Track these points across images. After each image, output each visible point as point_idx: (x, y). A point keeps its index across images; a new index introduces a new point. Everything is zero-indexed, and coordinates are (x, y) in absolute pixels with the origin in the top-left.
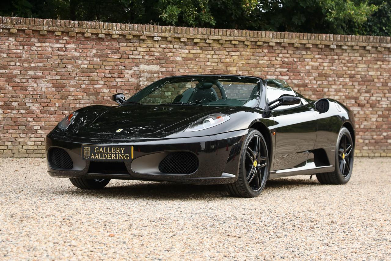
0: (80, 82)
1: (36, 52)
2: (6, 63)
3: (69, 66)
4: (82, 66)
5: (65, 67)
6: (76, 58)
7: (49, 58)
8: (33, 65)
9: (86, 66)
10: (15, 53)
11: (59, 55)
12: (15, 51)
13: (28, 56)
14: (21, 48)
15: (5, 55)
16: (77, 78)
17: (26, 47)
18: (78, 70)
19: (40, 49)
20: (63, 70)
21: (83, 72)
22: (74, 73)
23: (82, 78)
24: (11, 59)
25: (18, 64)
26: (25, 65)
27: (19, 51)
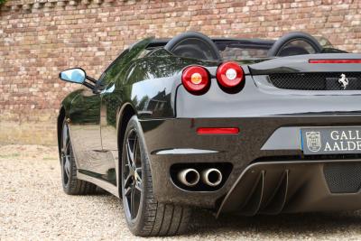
0: (351, 46)
1: (296, 10)
2: (264, 29)
3: (337, 25)
4: (353, 23)
5: (332, 27)
6: (345, 13)
7: (312, 16)
8: (293, 28)
9: (357, 23)
10: (274, 15)
11: (323, 11)
12: (272, 12)
13: (287, 16)
14: (279, 6)
15: (262, 19)
16: (346, 42)
17: (284, 5)
18: (347, 29)
19: (300, 5)
20: (329, 31)
21: (355, 32)
22: (343, 34)
23: (354, 41)
24: (269, 23)
25: (277, 29)
26: (284, 29)
27: (277, 11)
